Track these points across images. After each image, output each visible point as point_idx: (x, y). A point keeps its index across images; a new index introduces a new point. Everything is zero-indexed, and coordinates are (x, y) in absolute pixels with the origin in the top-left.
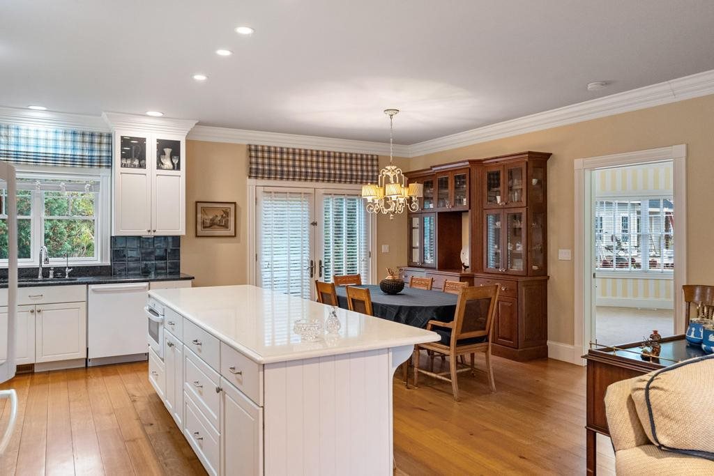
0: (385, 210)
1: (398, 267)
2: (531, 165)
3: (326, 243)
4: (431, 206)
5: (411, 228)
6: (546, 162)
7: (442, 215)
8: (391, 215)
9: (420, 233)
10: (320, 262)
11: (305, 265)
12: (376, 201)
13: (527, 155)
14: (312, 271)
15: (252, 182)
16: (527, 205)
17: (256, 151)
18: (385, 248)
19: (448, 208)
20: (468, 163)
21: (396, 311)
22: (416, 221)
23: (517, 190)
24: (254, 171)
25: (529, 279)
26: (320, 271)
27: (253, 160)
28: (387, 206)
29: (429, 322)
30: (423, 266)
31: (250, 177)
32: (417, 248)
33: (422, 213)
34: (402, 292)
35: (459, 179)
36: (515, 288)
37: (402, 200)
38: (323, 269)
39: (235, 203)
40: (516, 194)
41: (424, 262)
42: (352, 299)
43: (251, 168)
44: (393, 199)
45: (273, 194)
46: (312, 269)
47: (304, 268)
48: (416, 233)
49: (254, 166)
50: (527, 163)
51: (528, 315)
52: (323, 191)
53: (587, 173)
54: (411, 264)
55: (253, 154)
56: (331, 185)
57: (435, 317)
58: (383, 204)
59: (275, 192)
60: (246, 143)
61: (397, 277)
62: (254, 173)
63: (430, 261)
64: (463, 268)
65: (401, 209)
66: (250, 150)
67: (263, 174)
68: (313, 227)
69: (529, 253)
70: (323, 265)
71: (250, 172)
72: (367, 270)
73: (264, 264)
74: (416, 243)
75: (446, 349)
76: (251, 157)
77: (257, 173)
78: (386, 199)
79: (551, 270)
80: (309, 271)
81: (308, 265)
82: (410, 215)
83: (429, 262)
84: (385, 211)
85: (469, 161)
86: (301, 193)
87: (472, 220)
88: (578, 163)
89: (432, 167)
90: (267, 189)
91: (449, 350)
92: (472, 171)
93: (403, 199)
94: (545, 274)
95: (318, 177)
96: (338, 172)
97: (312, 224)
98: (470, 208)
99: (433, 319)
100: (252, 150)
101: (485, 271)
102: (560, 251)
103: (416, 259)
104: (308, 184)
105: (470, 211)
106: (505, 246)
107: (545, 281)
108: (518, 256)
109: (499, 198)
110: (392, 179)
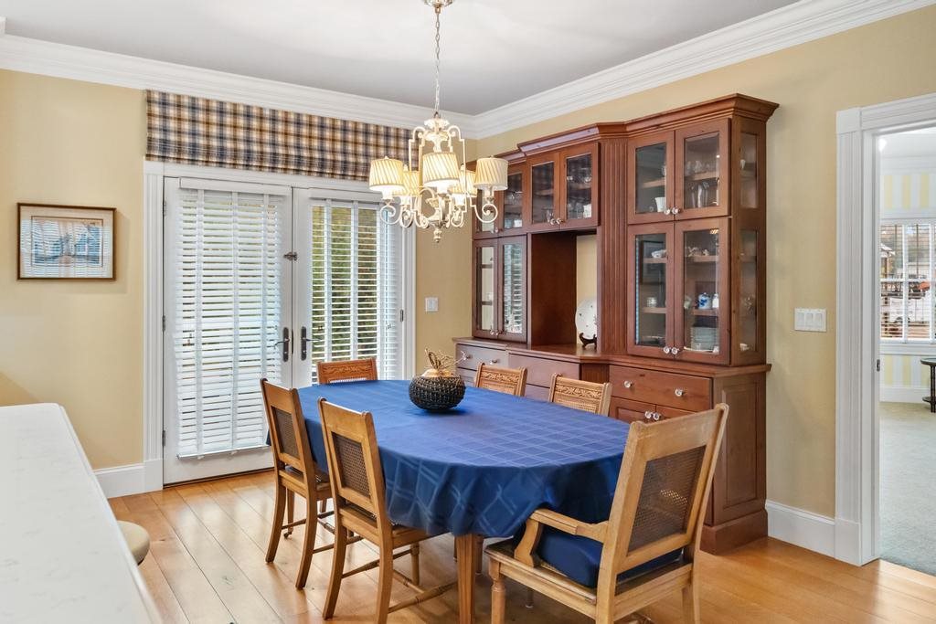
0: (422, 217)
1: (454, 340)
2: (737, 126)
3: (314, 295)
4: (518, 223)
5: (478, 267)
6: (765, 122)
7: (538, 239)
8: (437, 231)
9: (497, 276)
10: (304, 331)
11: (269, 337)
12: (405, 201)
13: (732, 104)
14: (286, 348)
15: (156, 167)
16: (730, 214)
17: (164, 104)
18: (430, 304)
19: (551, 225)
20: (596, 131)
21: (442, 480)
22: (488, 254)
23: (701, 182)
24: (157, 144)
25: (735, 371)
26: (304, 347)
27: (157, 122)
28: (427, 210)
29: (534, 516)
30: (501, 338)
31: (149, 156)
32: (490, 303)
33: (498, 238)
34: (461, 405)
35: (577, 166)
36: (707, 392)
37: (460, 200)
38: (309, 345)
39: (113, 210)
40: (700, 191)
41: (503, 331)
42: (334, 435)
43: (150, 140)
44: (440, 191)
45: (201, 195)
46: (286, 344)
47: (269, 343)
48: (488, 277)
49: (157, 135)
50: (730, 120)
51: (732, 450)
52: (309, 194)
53: (868, 139)
54: (479, 335)
55: (157, 110)
56: (326, 182)
57: (550, 500)
58: (418, 207)
59: (205, 191)
60: (143, 86)
61: (448, 373)
62: (159, 149)
63: (516, 328)
64: (579, 342)
65: (457, 218)
66: (149, 101)
67: (179, 151)
68: (288, 262)
69: (734, 316)
70: (309, 336)
71: (150, 147)
72: (396, 345)
73: (181, 337)
74: (489, 294)
75: (587, 600)
76: (150, 115)
77: (164, 149)
78: (426, 194)
79: (776, 352)
80: (280, 349)
81: (278, 337)
82: (479, 238)
83: (515, 331)
84: (424, 222)
85: (601, 127)
86: (263, 195)
87: (603, 246)
88: (846, 119)
89: (520, 146)
90: (187, 183)
91: (595, 604)
92: (606, 147)
93: (464, 197)
94: (762, 361)
95: (299, 165)
96: (340, 158)
97: (285, 256)
98: (599, 224)
99: (544, 506)
100: (157, 104)
101: (629, 352)
102: (797, 310)
103: (488, 323)
104: (278, 177)
105: (599, 230)
106: (679, 301)
107: (763, 376)
108: (706, 321)
109: (661, 203)
110: (437, 148)
